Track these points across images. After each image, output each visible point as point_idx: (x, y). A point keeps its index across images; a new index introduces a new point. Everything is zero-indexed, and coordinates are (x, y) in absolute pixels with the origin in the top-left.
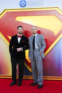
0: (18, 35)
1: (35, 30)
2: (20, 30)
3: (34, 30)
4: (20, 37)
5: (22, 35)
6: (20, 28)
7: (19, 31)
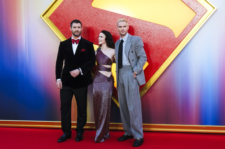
0: (72, 38)
1: (123, 28)
2: (75, 27)
3: (121, 27)
4: (77, 42)
5: (80, 38)
6: (74, 25)
7: (74, 30)
